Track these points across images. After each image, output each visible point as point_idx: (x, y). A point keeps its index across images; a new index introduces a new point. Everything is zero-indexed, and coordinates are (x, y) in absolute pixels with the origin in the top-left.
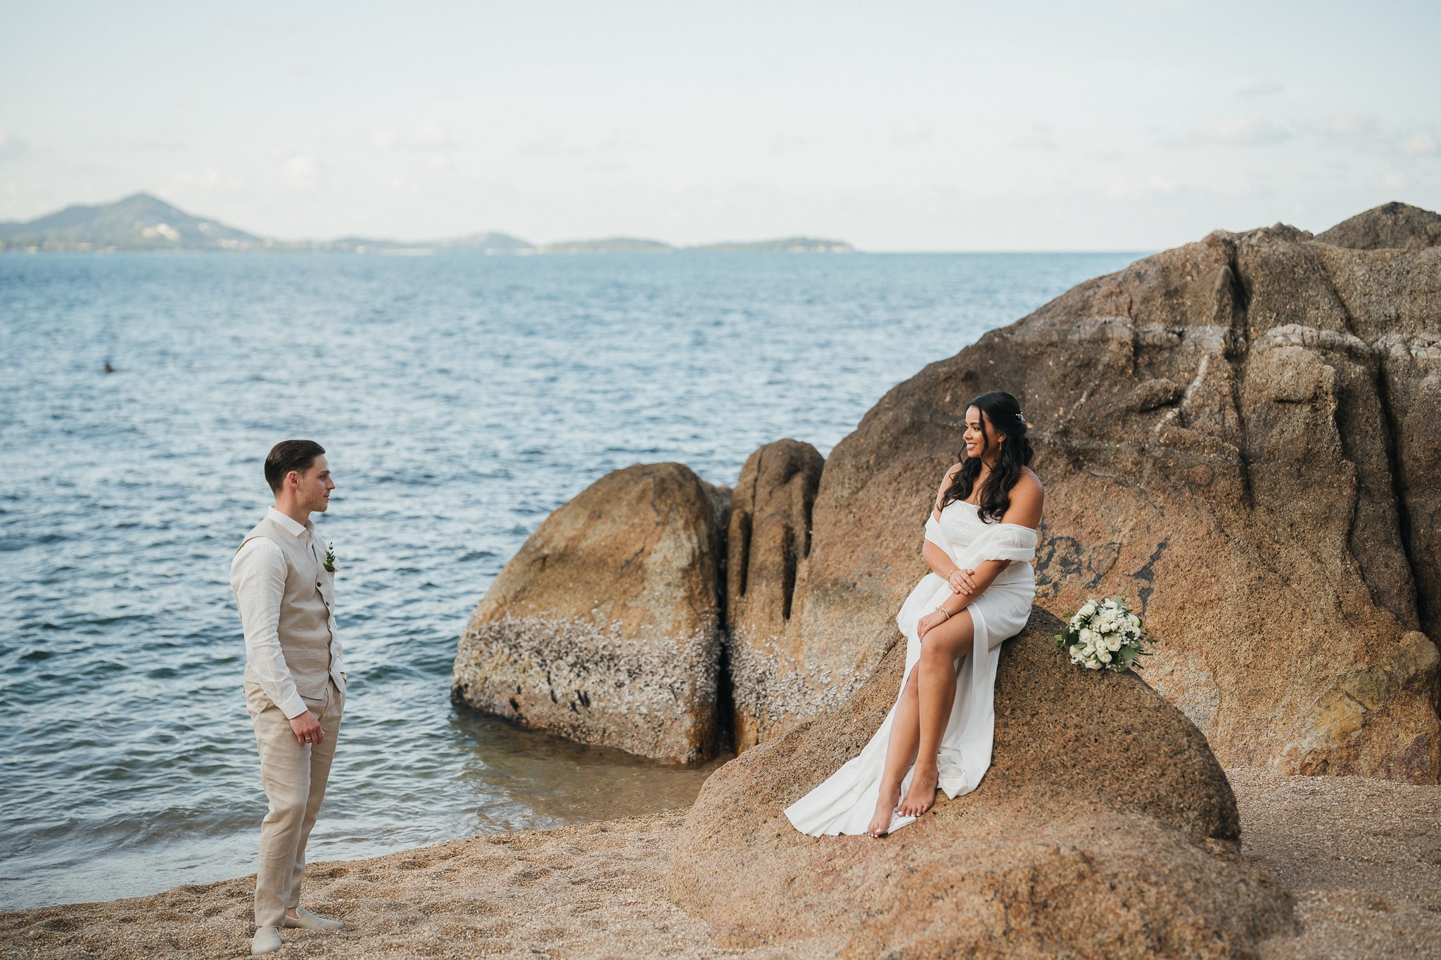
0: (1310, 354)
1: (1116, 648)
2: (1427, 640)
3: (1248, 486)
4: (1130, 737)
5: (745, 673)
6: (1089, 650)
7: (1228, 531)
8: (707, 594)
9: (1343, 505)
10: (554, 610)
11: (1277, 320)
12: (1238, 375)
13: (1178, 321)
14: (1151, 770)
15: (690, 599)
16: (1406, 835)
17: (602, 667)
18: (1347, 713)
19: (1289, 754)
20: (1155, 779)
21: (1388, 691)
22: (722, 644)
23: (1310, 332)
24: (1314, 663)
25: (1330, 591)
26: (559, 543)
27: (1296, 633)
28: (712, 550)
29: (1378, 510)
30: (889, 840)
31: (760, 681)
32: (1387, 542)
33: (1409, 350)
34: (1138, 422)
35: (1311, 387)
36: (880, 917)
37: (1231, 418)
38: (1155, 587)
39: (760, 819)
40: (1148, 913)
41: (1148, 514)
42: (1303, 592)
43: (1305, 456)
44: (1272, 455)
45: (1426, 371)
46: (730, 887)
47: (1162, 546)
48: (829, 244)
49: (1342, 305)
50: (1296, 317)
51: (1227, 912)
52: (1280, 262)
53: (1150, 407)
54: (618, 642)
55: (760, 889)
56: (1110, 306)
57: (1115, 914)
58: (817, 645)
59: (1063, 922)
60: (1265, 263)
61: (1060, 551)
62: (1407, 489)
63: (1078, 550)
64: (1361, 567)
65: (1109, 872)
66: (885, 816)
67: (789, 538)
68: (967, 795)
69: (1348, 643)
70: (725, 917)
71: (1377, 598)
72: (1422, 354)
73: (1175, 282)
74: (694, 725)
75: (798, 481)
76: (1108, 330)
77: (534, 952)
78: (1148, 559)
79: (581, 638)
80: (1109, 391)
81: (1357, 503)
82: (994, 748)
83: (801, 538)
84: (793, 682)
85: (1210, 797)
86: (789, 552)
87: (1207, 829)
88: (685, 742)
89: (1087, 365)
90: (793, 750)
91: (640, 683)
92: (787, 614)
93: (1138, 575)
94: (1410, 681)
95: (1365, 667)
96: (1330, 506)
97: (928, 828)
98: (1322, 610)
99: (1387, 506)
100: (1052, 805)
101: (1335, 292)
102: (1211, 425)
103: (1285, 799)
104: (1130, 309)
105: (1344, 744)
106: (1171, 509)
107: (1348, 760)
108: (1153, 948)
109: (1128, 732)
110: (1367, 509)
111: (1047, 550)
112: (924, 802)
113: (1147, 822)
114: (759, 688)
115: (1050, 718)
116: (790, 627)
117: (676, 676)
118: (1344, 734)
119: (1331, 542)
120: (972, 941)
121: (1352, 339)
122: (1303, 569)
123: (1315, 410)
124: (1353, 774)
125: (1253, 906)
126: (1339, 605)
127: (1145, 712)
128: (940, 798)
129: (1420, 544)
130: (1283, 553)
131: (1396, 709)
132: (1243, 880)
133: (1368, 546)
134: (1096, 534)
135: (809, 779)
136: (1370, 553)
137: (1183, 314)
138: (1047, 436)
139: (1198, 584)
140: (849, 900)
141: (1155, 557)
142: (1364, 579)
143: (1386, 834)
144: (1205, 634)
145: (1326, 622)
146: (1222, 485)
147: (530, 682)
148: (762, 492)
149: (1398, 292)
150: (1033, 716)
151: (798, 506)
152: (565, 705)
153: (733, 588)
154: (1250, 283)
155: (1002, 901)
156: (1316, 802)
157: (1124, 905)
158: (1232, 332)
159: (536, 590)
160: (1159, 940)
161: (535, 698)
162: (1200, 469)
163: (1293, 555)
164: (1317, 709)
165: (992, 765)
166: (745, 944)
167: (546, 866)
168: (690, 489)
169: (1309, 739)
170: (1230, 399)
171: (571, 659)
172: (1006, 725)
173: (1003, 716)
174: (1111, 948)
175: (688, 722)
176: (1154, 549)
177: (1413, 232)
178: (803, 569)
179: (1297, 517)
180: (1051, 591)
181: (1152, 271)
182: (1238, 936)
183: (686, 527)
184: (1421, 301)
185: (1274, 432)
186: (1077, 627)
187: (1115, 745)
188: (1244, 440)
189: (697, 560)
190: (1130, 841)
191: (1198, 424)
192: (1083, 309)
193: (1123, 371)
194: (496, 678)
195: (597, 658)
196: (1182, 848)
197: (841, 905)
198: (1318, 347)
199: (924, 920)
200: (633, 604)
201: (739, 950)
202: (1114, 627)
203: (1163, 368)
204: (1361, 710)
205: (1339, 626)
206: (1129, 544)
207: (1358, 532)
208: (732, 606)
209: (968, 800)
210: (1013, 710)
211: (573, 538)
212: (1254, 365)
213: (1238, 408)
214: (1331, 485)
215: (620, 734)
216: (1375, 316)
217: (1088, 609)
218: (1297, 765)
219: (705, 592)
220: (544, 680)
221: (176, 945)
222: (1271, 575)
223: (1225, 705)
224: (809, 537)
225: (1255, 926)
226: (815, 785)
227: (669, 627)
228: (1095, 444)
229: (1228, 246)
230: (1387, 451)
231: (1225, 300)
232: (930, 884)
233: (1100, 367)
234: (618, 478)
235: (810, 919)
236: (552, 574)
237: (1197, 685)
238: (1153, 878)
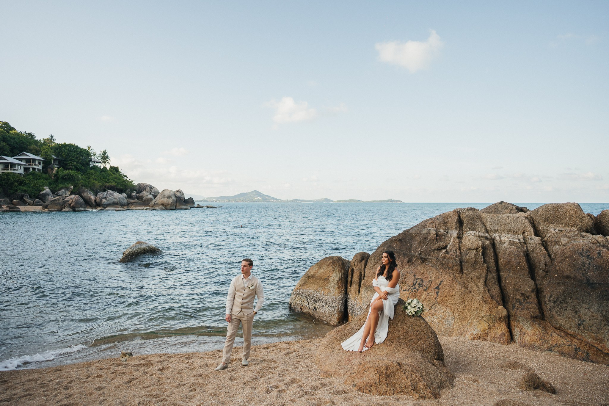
0: (476, 238)
1: (416, 311)
2: (504, 308)
3: (462, 269)
4: (418, 333)
5: (350, 305)
6: (410, 311)
7: (457, 279)
8: (343, 286)
9: (484, 274)
10: (310, 288)
11: (470, 230)
12: (460, 242)
13: (447, 229)
14: (422, 342)
15: (338, 288)
16: (495, 359)
17: (319, 302)
18: (485, 325)
19: (471, 334)
20: (423, 344)
21: (495, 320)
22: (346, 298)
23: (476, 233)
24: (477, 312)
25: (481, 295)
26: (312, 273)
27: (473, 305)
28: (344, 276)
29: (492, 276)
30: (362, 353)
31: (353, 307)
32: (495, 284)
33: (500, 238)
34: (436, 252)
35: (476, 246)
36: (353, 374)
37: (458, 252)
38: (440, 291)
39: (336, 345)
40: (412, 381)
41: (438, 274)
42: (474, 295)
43: (475, 262)
44: (467, 262)
45: (504, 243)
46: (326, 362)
47: (441, 282)
48: (397, 201)
49: (485, 226)
50: (474, 229)
51: (434, 381)
52: (470, 216)
53: (439, 249)
54: (323, 296)
55: (332, 363)
56: (431, 225)
57: (405, 380)
58: (365, 300)
59: (393, 381)
60: (467, 216)
61: (418, 282)
62: (500, 271)
63: (422, 282)
64: (488, 290)
65: (404, 369)
66: (362, 347)
67: (361, 275)
68: (381, 344)
69: (485, 308)
70: (324, 369)
71: (492, 297)
72: (503, 239)
73: (446, 221)
74: (338, 316)
75: (364, 262)
76: (430, 231)
77: (279, 375)
78: (438, 285)
79: (315, 295)
80: (430, 245)
81: (487, 274)
82: (388, 332)
83: (363, 275)
84: (359, 308)
85: (435, 350)
86: (360, 278)
87: (434, 358)
88: (336, 320)
89: (425, 239)
90: (345, 329)
91: (327, 306)
92: (359, 292)
93: (436, 288)
94: (500, 318)
95: (489, 314)
96: (481, 274)
97: (371, 351)
98: (479, 299)
99: (495, 275)
100: (399, 348)
101: (483, 223)
102: (453, 254)
103: (468, 346)
104: (435, 226)
105: (484, 333)
106: (444, 273)
107: (485, 337)
108: (413, 390)
109: (418, 332)
110: (490, 275)
111: (415, 281)
112: (371, 345)
113: (418, 355)
114: (352, 309)
115: (401, 327)
116: (359, 296)
117: (335, 305)
118: (484, 330)
119: (481, 283)
120: (371, 383)
121: (487, 235)
122: (474, 289)
123: (477, 251)
124: (486, 340)
125: (441, 380)
126: (483, 298)
127: (422, 327)
128: (375, 344)
129: (503, 284)
130: (470, 285)
131: (497, 325)
132: (440, 373)
133: (490, 284)
134: (426, 278)
135: (347, 336)
136: (490, 286)
137: (448, 228)
138: (416, 255)
139: (450, 291)
140: (351, 368)
141: (440, 284)
142: (489, 292)
143: (490, 358)
144: (451, 303)
145: (480, 302)
146: (455, 268)
147: (305, 304)
148: (356, 264)
149: (498, 224)
150: (397, 326)
151: (363, 268)
152: (311, 310)
153: (349, 285)
154: (463, 221)
155: (379, 374)
156: (475, 348)
157: (407, 378)
158: (459, 232)
159: (307, 283)
160: (415, 388)
161: (305, 308)
162: (450, 264)
163: (472, 285)
164: (477, 324)
165: (387, 337)
166: (327, 377)
167: (292, 351)
168: (340, 262)
169: (475, 331)
170: (458, 248)
171: (313, 299)
172: (391, 327)
173: (390, 325)
174: (403, 389)
175: (337, 315)
176: (440, 282)
177: (506, 208)
178: (362, 283)
179: (473, 276)
180: (416, 291)
181: (441, 218)
182: (435, 388)
183: (339, 271)
184: (503, 226)
185: (468, 256)
186: (407, 305)
187: (414, 334)
188: (461, 257)
189: (341, 279)
190: (413, 360)
191: (450, 253)
192: (425, 226)
193: (433, 240)
194: (298, 303)
195: (319, 299)
196: (425, 363)
197: (349, 369)
198: (478, 236)
199: (362, 376)
200: (327, 288)
201: (325, 378)
202: (415, 306)
203: (443, 240)
204: (488, 325)
205: (483, 304)
206: (434, 281)
207: (488, 281)
208: (348, 289)
209: (381, 345)
210: (393, 324)
211: (315, 272)
212: (464, 240)
213: (460, 250)
214: (481, 269)
215: (322, 317)
216: (492, 229)
217: (409, 301)
218: (473, 337)
219: (342, 286)
220: (307, 304)
221: (207, 366)
222: (467, 290)
223: (456, 321)
224: (364, 275)
225: (440, 385)
226: (349, 338)
227: (334, 294)
228: (427, 257)
229: (458, 212)
230: (495, 262)
231: (457, 225)
232: (364, 367)
233: (428, 239)
234: (325, 259)
235: (342, 371)
236: (311, 280)
237: (449, 316)
238: (415, 371)
